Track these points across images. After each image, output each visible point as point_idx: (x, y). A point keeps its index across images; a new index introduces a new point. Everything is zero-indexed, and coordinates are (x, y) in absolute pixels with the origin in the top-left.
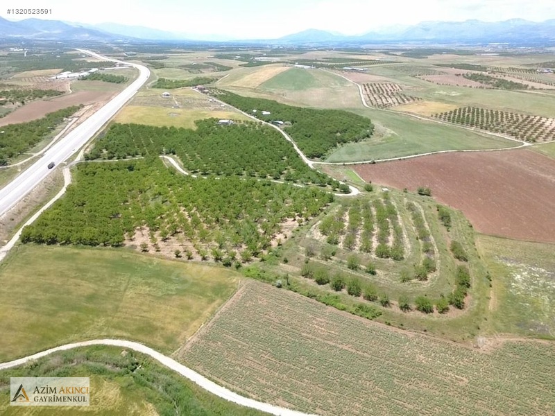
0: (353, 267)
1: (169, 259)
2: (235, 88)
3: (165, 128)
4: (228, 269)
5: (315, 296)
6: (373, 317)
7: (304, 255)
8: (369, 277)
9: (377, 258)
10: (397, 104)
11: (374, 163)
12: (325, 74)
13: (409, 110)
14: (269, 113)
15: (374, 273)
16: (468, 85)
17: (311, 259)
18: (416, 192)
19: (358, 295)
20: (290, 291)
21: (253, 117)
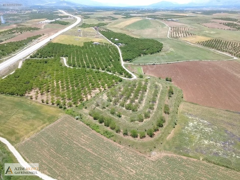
0: (113, 113)
1: (39, 103)
2: (114, 28)
3: (69, 45)
4: (60, 109)
5: (90, 125)
6: (110, 137)
7: (94, 106)
8: (117, 118)
9: (125, 110)
10: (183, 37)
11: (154, 64)
12: (157, 22)
13: (186, 40)
14: (118, 40)
15: (120, 117)
16: (223, 28)
17: (97, 107)
18: (165, 79)
19: (108, 126)
20: (80, 122)
21: (110, 41)
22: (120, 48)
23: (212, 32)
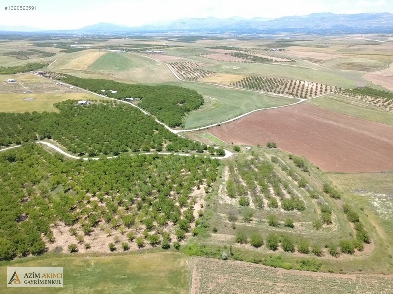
0: (273, 224)
2: (68, 71)
3: (27, 114)
4: (168, 252)
5: (261, 261)
6: (318, 269)
7: (228, 221)
8: (290, 230)
9: (285, 211)
10: (201, 77)
11: (219, 126)
13: (213, 81)
14: (116, 92)
15: (292, 227)
17: (236, 223)
18: (266, 146)
19: (293, 251)
20: (237, 261)
21: (104, 96)
22: (139, 105)
23: (235, 67)
